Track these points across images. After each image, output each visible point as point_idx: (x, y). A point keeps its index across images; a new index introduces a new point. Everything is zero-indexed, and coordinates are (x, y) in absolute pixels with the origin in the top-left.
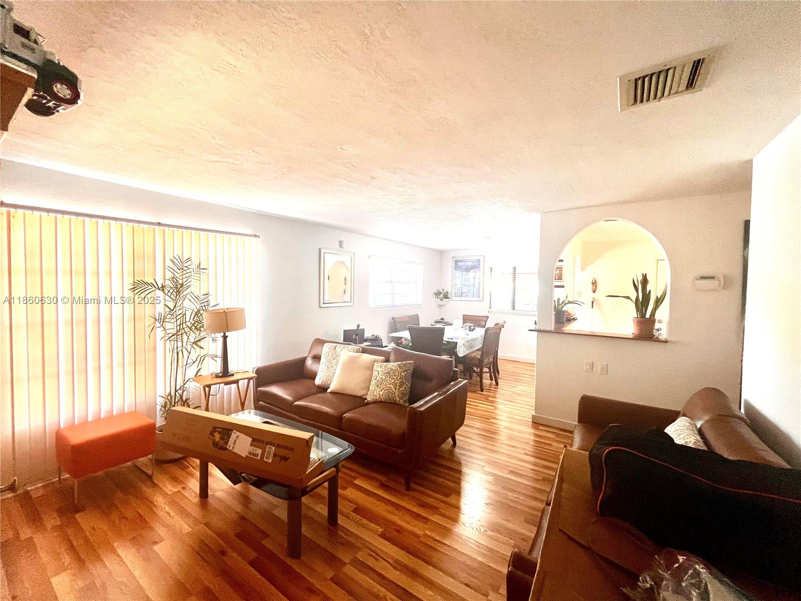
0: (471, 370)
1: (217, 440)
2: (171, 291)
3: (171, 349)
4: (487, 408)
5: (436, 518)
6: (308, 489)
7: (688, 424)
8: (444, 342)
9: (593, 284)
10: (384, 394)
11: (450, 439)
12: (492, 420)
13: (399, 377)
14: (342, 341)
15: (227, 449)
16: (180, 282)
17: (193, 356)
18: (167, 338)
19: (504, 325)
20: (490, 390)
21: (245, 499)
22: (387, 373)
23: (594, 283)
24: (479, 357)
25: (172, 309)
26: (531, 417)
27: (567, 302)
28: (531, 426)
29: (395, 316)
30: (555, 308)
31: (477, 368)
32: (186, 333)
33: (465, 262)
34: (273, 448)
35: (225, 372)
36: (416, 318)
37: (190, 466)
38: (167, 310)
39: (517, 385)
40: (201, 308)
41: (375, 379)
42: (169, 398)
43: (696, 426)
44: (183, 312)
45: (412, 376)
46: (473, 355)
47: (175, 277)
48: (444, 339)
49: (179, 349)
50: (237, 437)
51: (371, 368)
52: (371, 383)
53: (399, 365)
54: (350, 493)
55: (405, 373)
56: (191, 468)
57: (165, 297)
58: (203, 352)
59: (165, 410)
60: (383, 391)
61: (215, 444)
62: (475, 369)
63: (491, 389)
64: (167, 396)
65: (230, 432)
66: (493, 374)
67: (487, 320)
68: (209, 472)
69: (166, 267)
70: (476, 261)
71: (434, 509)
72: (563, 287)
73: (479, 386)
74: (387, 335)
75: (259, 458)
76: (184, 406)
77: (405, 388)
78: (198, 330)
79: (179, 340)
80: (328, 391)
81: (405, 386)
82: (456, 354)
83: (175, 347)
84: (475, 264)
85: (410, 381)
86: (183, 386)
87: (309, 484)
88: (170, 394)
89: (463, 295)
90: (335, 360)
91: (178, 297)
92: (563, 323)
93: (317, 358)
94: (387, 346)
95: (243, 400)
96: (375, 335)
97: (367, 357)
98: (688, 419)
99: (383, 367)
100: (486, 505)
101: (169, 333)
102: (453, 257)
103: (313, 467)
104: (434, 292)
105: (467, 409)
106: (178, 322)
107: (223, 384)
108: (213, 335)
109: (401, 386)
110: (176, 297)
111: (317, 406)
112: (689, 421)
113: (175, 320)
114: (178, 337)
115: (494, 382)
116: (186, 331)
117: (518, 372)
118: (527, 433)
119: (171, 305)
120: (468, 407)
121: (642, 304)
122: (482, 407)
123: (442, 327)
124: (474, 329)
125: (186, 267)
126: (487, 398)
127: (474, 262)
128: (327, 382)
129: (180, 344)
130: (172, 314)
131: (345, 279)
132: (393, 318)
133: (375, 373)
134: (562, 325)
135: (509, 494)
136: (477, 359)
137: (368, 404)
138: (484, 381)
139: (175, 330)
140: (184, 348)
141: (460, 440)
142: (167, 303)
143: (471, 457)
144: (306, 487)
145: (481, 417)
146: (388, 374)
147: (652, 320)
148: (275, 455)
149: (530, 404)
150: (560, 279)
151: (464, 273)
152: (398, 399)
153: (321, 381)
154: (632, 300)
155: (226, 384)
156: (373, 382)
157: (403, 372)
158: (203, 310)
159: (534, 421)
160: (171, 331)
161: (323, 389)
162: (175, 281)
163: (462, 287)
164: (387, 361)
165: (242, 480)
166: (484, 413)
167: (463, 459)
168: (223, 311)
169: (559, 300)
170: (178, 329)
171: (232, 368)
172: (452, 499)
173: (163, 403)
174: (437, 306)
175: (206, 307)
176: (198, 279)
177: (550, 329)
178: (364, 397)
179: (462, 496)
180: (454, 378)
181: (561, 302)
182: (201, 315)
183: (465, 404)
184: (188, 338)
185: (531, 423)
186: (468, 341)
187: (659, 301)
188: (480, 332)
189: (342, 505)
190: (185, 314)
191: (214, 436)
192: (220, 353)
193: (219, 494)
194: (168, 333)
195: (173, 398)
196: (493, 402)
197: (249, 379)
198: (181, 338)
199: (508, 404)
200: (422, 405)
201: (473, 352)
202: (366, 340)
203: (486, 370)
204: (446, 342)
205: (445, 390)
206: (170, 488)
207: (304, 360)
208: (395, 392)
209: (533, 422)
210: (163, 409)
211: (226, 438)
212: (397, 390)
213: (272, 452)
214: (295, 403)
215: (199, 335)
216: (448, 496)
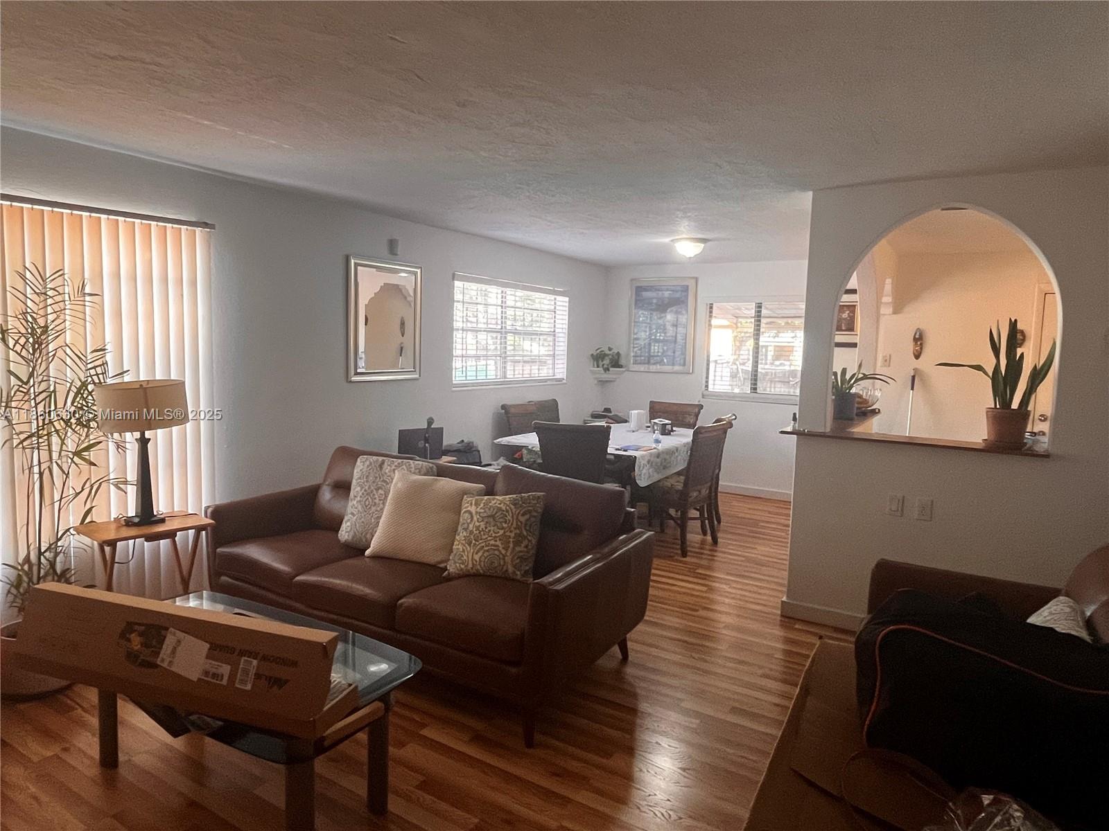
0: (664, 515)
1: (136, 648)
2: (22, 341)
3: (26, 467)
4: (693, 589)
5: (584, 797)
6: (326, 743)
7: (1068, 610)
8: (608, 457)
9: (915, 340)
10: (483, 559)
11: (616, 649)
12: (702, 613)
13: (514, 525)
14: (396, 453)
15: (157, 666)
16: (41, 322)
17: (74, 483)
18: (16, 442)
19: (733, 422)
20: (702, 554)
21: (196, 768)
22: (488, 517)
23: (919, 339)
24: (680, 487)
25: (25, 381)
26: (780, 606)
27: (861, 376)
28: (779, 623)
29: (509, 403)
30: (835, 386)
31: (677, 511)
32: (57, 431)
33: (657, 290)
34: (255, 662)
35: (146, 515)
36: (551, 408)
37: (77, 706)
38: (13, 380)
39: (755, 543)
40: (90, 379)
41: (465, 529)
42: (26, 567)
43: (1083, 613)
44: (49, 388)
45: (541, 523)
46: (668, 484)
47: (29, 310)
48: (610, 450)
49: (44, 466)
50: (179, 642)
51: (455, 506)
52: (457, 537)
53: (515, 500)
54: (412, 752)
55: (527, 516)
56: (80, 710)
57: (8, 355)
58: (96, 474)
59: (19, 592)
60: (480, 554)
61: (132, 657)
62: (672, 512)
63: (705, 552)
64: (22, 565)
65: (163, 632)
66: (707, 521)
67: (699, 412)
68: (119, 719)
69: (8, 289)
70: (679, 288)
71: (580, 781)
72: (855, 345)
73: (678, 547)
74: (490, 441)
75: (224, 682)
76: (59, 581)
77: (526, 547)
78: (85, 426)
79: (44, 446)
80: (367, 552)
81: (525, 542)
82: (632, 482)
83: (36, 462)
84: (678, 295)
85: (537, 533)
86: (56, 542)
87: (329, 732)
88: (27, 559)
89: (652, 361)
90: (380, 491)
91: (37, 355)
92: (852, 419)
93: (343, 488)
94: (490, 465)
95: (185, 572)
96: (465, 441)
97: (448, 485)
98: (1071, 600)
99: (482, 505)
100: (682, 772)
101: (21, 433)
102: (632, 280)
103: (337, 699)
104: (591, 353)
105: (651, 591)
106: (40, 408)
107: (143, 539)
108: (116, 435)
109: (517, 543)
110: (33, 354)
111: (344, 583)
112: (1072, 604)
113: (33, 405)
114: (41, 440)
115: (709, 538)
116: (58, 427)
117: (759, 518)
118: (772, 639)
119: (23, 372)
120: (653, 587)
121: (1004, 383)
122: (682, 587)
123: (605, 425)
124: (672, 431)
125: (54, 289)
126: (693, 572)
127: (677, 291)
128: (365, 536)
129: (44, 455)
130: (25, 391)
131: (403, 324)
132: (503, 407)
133: (464, 517)
134: (850, 422)
135: (728, 750)
136: (677, 491)
137: (449, 579)
138: (689, 536)
139: (34, 425)
140: (55, 464)
141: (637, 652)
142: (12, 367)
143: (659, 683)
144: (323, 739)
145: (681, 608)
146: (491, 520)
147: (1023, 414)
148: (258, 676)
149: (780, 581)
150: (851, 328)
151: (655, 315)
152: (511, 569)
153: (352, 533)
154: (986, 373)
155: (150, 538)
156: (461, 535)
157: (523, 515)
158: (94, 383)
159: (784, 614)
160: (25, 428)
161: (356, 550)
162: (30, 319)
163: (650, 344)
164: (490, 492)
165: (191, 728)
166: (687, 599)
167: (641, 687)
168: (138, 386)
169: (844, 371)
170: (41, 424)
171: (161, 506)
172: (616, 762)
173: (13, 578)
174: (596, 382)
175: (101, 376)
176: (81, 316)
177: (823, 431)
178: (442, 565)
179: (637, 755)
180: (627, 526)
181: (848, 377)
182: (90, 393)
183: (648, 580)
184: (63, 443)
185: (779, 618)
186: (658, 456)
187: (1038, 375)
188: (683, 437)
189: (395, 776)
190: (54, 391)
191: (129, 640)
192: (132, 474)
193: (142, 759)
194: (17, 431)
195: (35, 568)
196: (705, 577)
197: (199, 529)
198: (46, 443)
199: (735, 581)
200: (559, 579)
201: (667, 478)
202: (447, 452)
203: (694, 513)
204: (612, 457)
205: (606, 550)
206: (37, 750)
207: (314, 491)
208: (504, 556)
209: (782, 616)
210: (14, 591)
211: (154, 643)
212: (510, 550)
213: (252, 672)
214: (298, 578)
215: (87, 436)
216: (608, 755)
